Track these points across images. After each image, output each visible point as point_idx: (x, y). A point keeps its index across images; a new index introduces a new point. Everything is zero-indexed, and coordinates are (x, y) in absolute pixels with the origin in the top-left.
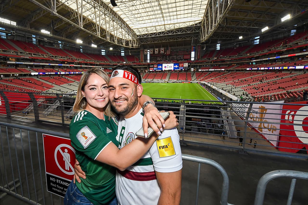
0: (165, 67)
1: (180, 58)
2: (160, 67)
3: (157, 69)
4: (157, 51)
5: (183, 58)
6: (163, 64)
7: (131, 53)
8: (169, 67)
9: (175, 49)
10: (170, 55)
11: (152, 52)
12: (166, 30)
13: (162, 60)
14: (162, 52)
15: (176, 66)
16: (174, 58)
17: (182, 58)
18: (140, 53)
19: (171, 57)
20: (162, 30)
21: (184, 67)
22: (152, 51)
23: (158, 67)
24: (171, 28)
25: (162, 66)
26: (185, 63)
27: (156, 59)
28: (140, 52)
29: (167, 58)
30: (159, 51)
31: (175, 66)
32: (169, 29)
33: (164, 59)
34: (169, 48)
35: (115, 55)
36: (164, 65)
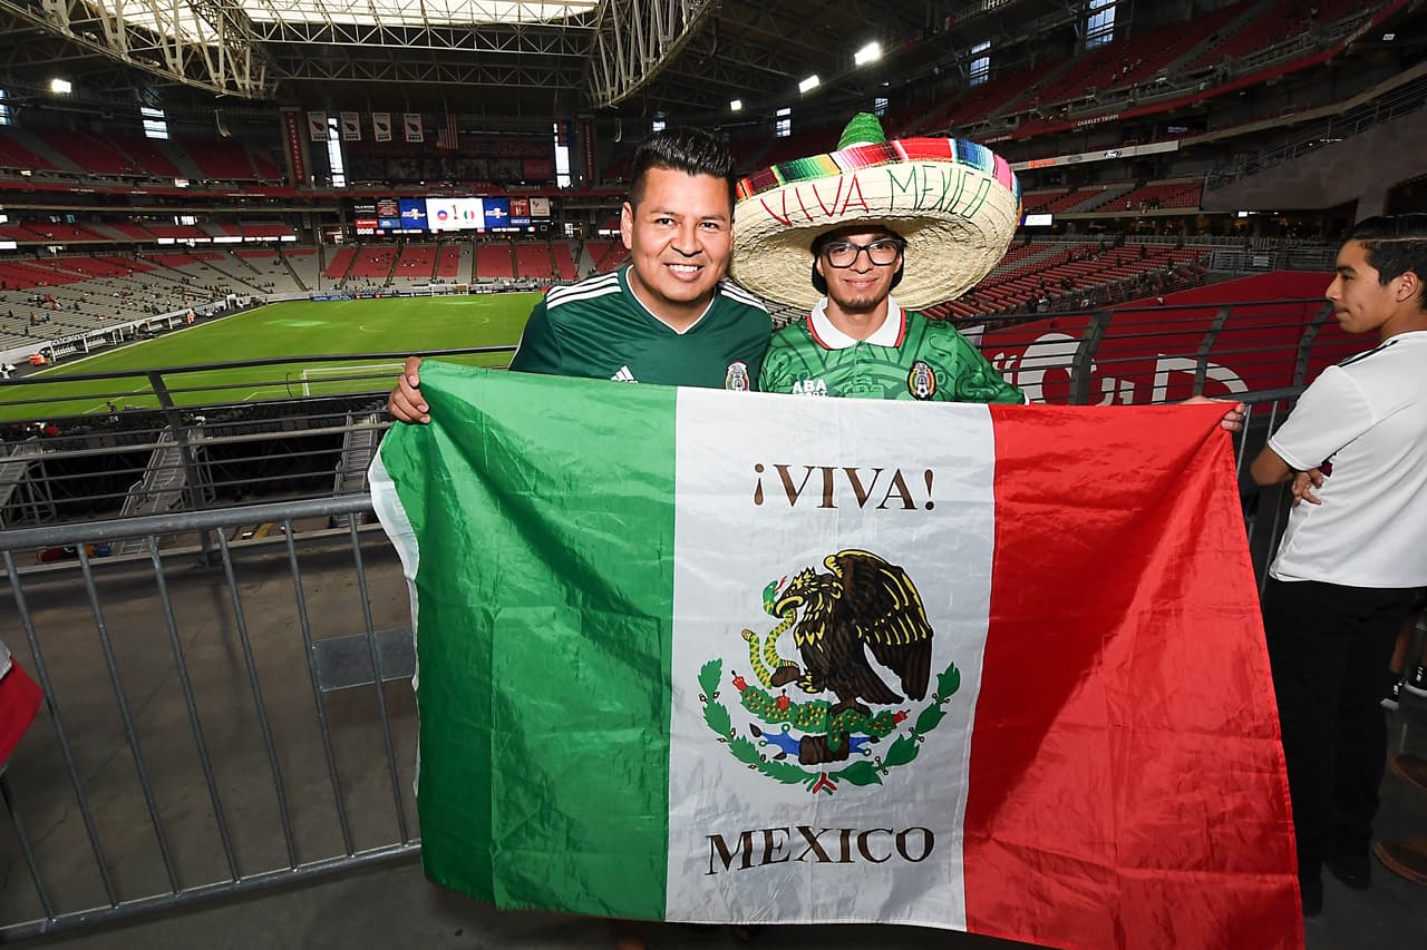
0: (442, 215)
1: (508, 171)
2: (415, 214)
3: (399, 225)
4: (383, 127)
5: (523, 175)
6: (427, 200)
7: (227, 123)
8: (460, 214)
9: (480, 128)
10: (454, 156)
11: (358, 132)
12: (430, 21)
13: (417, 176)
14: (415, 135)
15: (497, 213)
16: (477, 169)
17: (516, 174)
18: (284, 128)
19: (463, 167)
20: (407, 21)
21: (532, 218)
22: (356, 124)
23: (405, 214)
24: (454, 17)
25: (423, 209)
26: (537, 200)
27: (385, 172)
28: (283, 123)
29: (445, 169)
30: (398, 130)
31: (488, 213)
32: (447, 22)
33: (427, 176)
34: (451, 119)
35: (97, 127)
36: (433, 205)
